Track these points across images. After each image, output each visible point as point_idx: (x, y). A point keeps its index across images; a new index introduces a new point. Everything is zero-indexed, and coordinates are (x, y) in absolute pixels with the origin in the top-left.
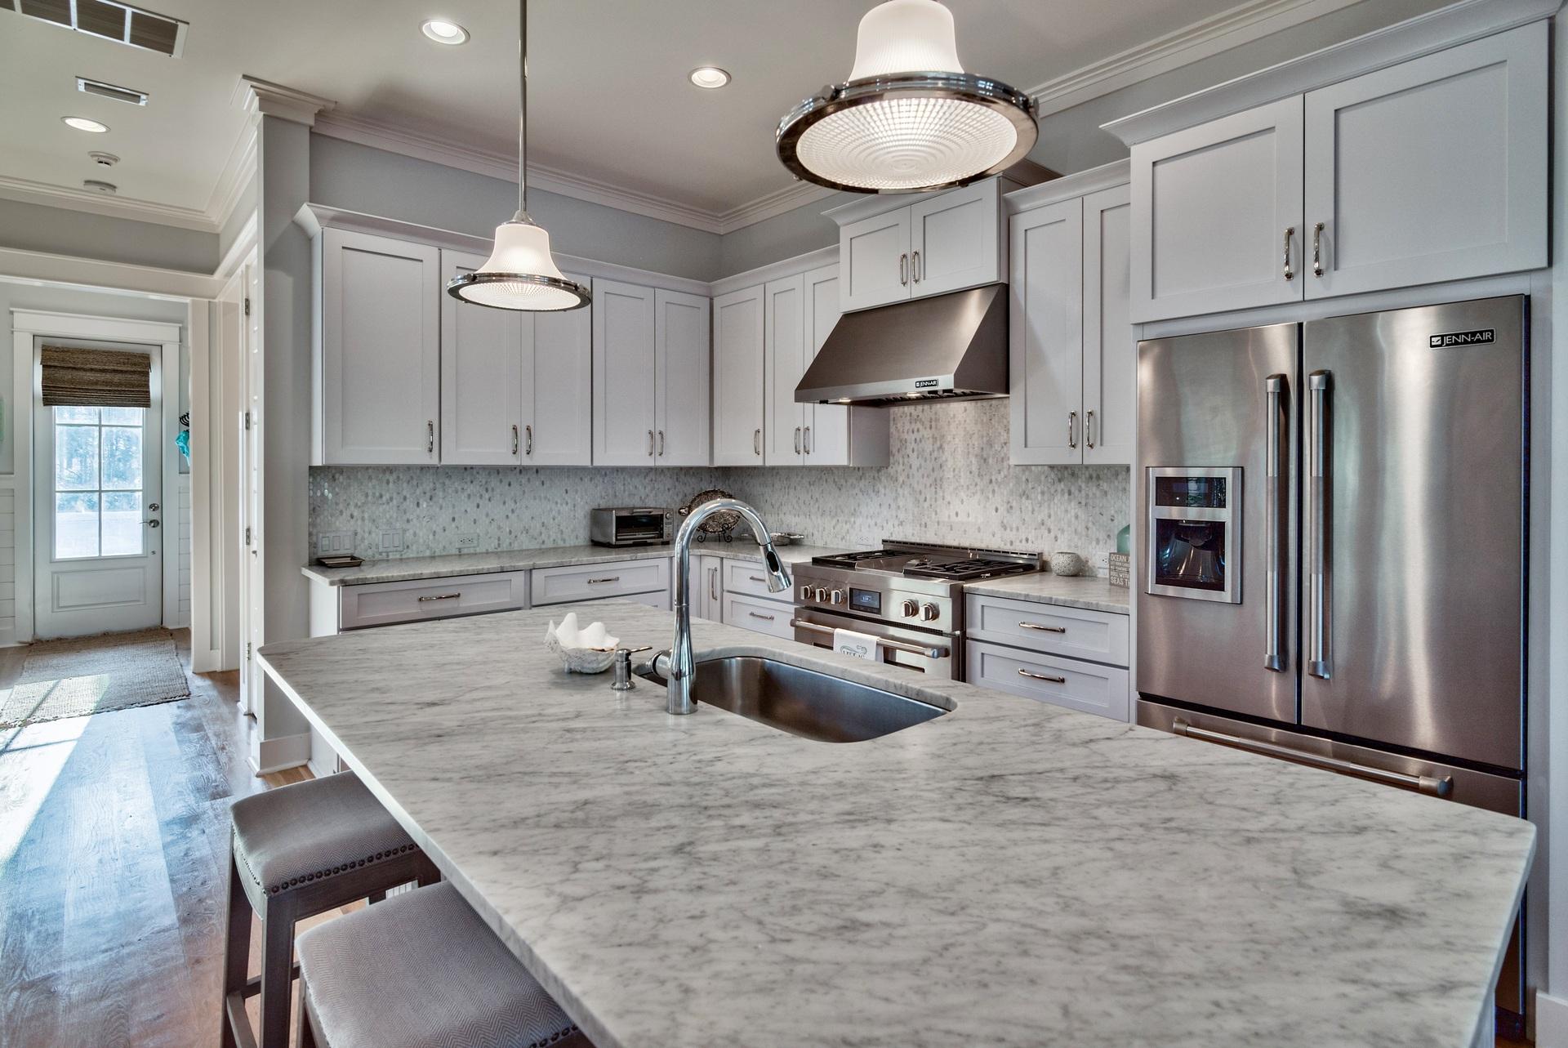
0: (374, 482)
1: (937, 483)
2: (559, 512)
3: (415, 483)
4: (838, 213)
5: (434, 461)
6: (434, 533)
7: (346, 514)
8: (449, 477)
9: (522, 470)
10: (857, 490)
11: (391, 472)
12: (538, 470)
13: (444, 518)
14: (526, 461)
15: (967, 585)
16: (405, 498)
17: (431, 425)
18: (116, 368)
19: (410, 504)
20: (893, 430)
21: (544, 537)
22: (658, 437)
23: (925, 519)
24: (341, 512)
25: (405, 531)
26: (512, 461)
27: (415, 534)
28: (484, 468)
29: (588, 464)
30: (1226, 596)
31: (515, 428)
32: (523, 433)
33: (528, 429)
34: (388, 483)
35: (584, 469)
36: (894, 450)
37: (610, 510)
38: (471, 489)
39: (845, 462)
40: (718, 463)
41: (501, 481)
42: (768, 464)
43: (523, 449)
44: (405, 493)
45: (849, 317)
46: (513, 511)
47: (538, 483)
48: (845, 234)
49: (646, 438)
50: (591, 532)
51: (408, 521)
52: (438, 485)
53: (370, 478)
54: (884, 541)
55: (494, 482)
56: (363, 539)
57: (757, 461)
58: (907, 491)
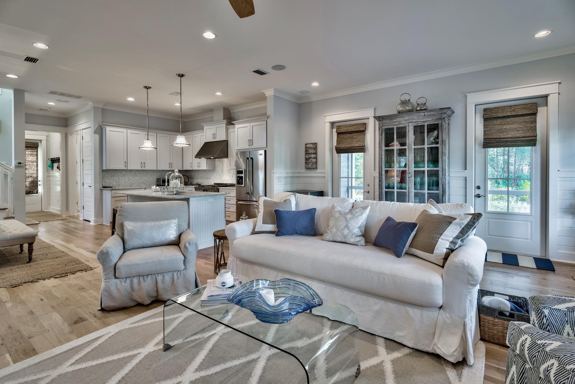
0: (113, 173)
1: (222, 172)
2: (150, 179)
3: (121, 173)
4: (204, 124)
5: (126, 169)
6: (125, 182)
7: (108, 178)
8: (128, 172)
9: (142, 170)
10: (210, 174)
11: (117, 171)
12: (146, 171)
13: (127, 180)
14: (144, 169)
15: (219, 188)
16: (119, 176)
17: (125, 162)
18: (30, 146)
19: (120, 177)
20: (216, 163)
21: (147, 184)
22: (171, 164)
23: (221, 179)
24: (107, 178)
25: (119, 182)
26: (141, 169)
27: (121, 183)
28: (135, 170)
29: (156, 169)
30: (243, 185)
31: (141, 163)
32: (143, 163)
33: (144, 163)
34: (116, 173)
35: (155, 170)
36: (216, 167)
37: (161, 179)
38: (132, 174)
39: (206, 169)
40: (184, 169)
41: (138, 173)
42: (193, 169)
43: (143, 166)
44: (119, 175)
45: (206, 143)
46: (140, 179)
47: (146, 173)
48: (205, 128)
49: (168, 164)
50: (157, 183)
51: (120, 180)
52: (126, 173)
53: (113, 172)
54: (214, 183)
55: (137, 173)
56: (111, 183)
57: (191, 169)
58: (218, 174)
